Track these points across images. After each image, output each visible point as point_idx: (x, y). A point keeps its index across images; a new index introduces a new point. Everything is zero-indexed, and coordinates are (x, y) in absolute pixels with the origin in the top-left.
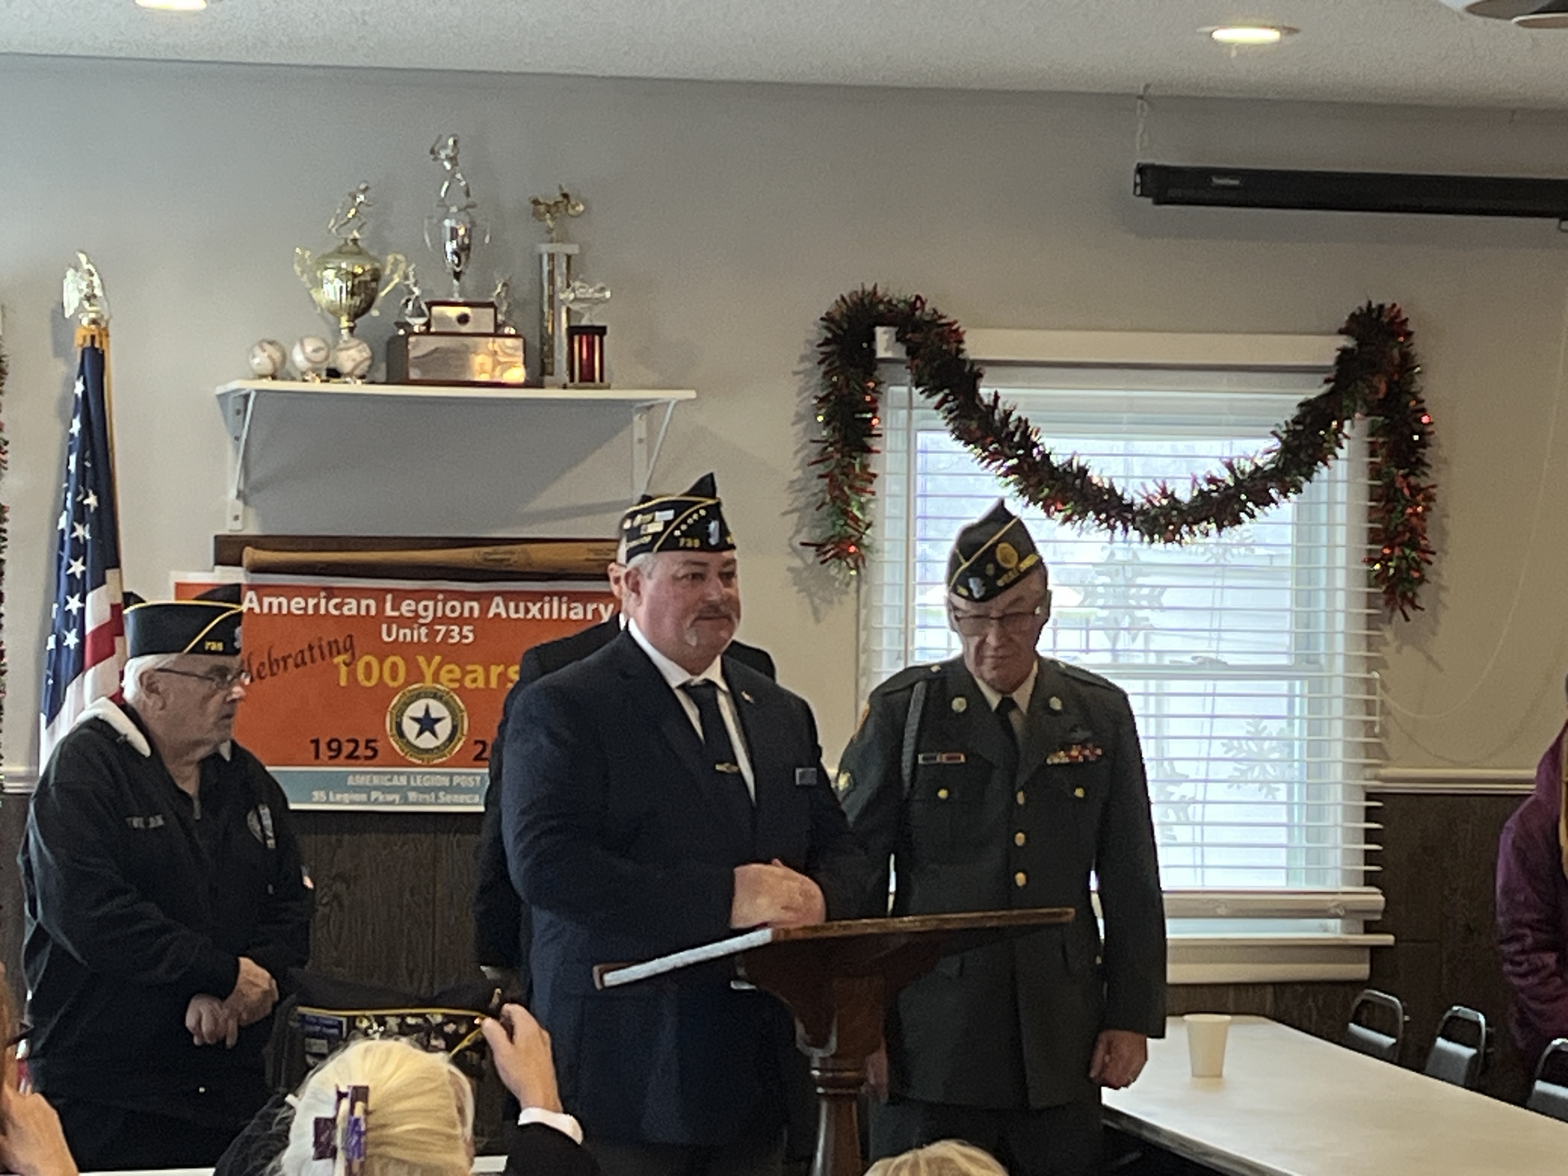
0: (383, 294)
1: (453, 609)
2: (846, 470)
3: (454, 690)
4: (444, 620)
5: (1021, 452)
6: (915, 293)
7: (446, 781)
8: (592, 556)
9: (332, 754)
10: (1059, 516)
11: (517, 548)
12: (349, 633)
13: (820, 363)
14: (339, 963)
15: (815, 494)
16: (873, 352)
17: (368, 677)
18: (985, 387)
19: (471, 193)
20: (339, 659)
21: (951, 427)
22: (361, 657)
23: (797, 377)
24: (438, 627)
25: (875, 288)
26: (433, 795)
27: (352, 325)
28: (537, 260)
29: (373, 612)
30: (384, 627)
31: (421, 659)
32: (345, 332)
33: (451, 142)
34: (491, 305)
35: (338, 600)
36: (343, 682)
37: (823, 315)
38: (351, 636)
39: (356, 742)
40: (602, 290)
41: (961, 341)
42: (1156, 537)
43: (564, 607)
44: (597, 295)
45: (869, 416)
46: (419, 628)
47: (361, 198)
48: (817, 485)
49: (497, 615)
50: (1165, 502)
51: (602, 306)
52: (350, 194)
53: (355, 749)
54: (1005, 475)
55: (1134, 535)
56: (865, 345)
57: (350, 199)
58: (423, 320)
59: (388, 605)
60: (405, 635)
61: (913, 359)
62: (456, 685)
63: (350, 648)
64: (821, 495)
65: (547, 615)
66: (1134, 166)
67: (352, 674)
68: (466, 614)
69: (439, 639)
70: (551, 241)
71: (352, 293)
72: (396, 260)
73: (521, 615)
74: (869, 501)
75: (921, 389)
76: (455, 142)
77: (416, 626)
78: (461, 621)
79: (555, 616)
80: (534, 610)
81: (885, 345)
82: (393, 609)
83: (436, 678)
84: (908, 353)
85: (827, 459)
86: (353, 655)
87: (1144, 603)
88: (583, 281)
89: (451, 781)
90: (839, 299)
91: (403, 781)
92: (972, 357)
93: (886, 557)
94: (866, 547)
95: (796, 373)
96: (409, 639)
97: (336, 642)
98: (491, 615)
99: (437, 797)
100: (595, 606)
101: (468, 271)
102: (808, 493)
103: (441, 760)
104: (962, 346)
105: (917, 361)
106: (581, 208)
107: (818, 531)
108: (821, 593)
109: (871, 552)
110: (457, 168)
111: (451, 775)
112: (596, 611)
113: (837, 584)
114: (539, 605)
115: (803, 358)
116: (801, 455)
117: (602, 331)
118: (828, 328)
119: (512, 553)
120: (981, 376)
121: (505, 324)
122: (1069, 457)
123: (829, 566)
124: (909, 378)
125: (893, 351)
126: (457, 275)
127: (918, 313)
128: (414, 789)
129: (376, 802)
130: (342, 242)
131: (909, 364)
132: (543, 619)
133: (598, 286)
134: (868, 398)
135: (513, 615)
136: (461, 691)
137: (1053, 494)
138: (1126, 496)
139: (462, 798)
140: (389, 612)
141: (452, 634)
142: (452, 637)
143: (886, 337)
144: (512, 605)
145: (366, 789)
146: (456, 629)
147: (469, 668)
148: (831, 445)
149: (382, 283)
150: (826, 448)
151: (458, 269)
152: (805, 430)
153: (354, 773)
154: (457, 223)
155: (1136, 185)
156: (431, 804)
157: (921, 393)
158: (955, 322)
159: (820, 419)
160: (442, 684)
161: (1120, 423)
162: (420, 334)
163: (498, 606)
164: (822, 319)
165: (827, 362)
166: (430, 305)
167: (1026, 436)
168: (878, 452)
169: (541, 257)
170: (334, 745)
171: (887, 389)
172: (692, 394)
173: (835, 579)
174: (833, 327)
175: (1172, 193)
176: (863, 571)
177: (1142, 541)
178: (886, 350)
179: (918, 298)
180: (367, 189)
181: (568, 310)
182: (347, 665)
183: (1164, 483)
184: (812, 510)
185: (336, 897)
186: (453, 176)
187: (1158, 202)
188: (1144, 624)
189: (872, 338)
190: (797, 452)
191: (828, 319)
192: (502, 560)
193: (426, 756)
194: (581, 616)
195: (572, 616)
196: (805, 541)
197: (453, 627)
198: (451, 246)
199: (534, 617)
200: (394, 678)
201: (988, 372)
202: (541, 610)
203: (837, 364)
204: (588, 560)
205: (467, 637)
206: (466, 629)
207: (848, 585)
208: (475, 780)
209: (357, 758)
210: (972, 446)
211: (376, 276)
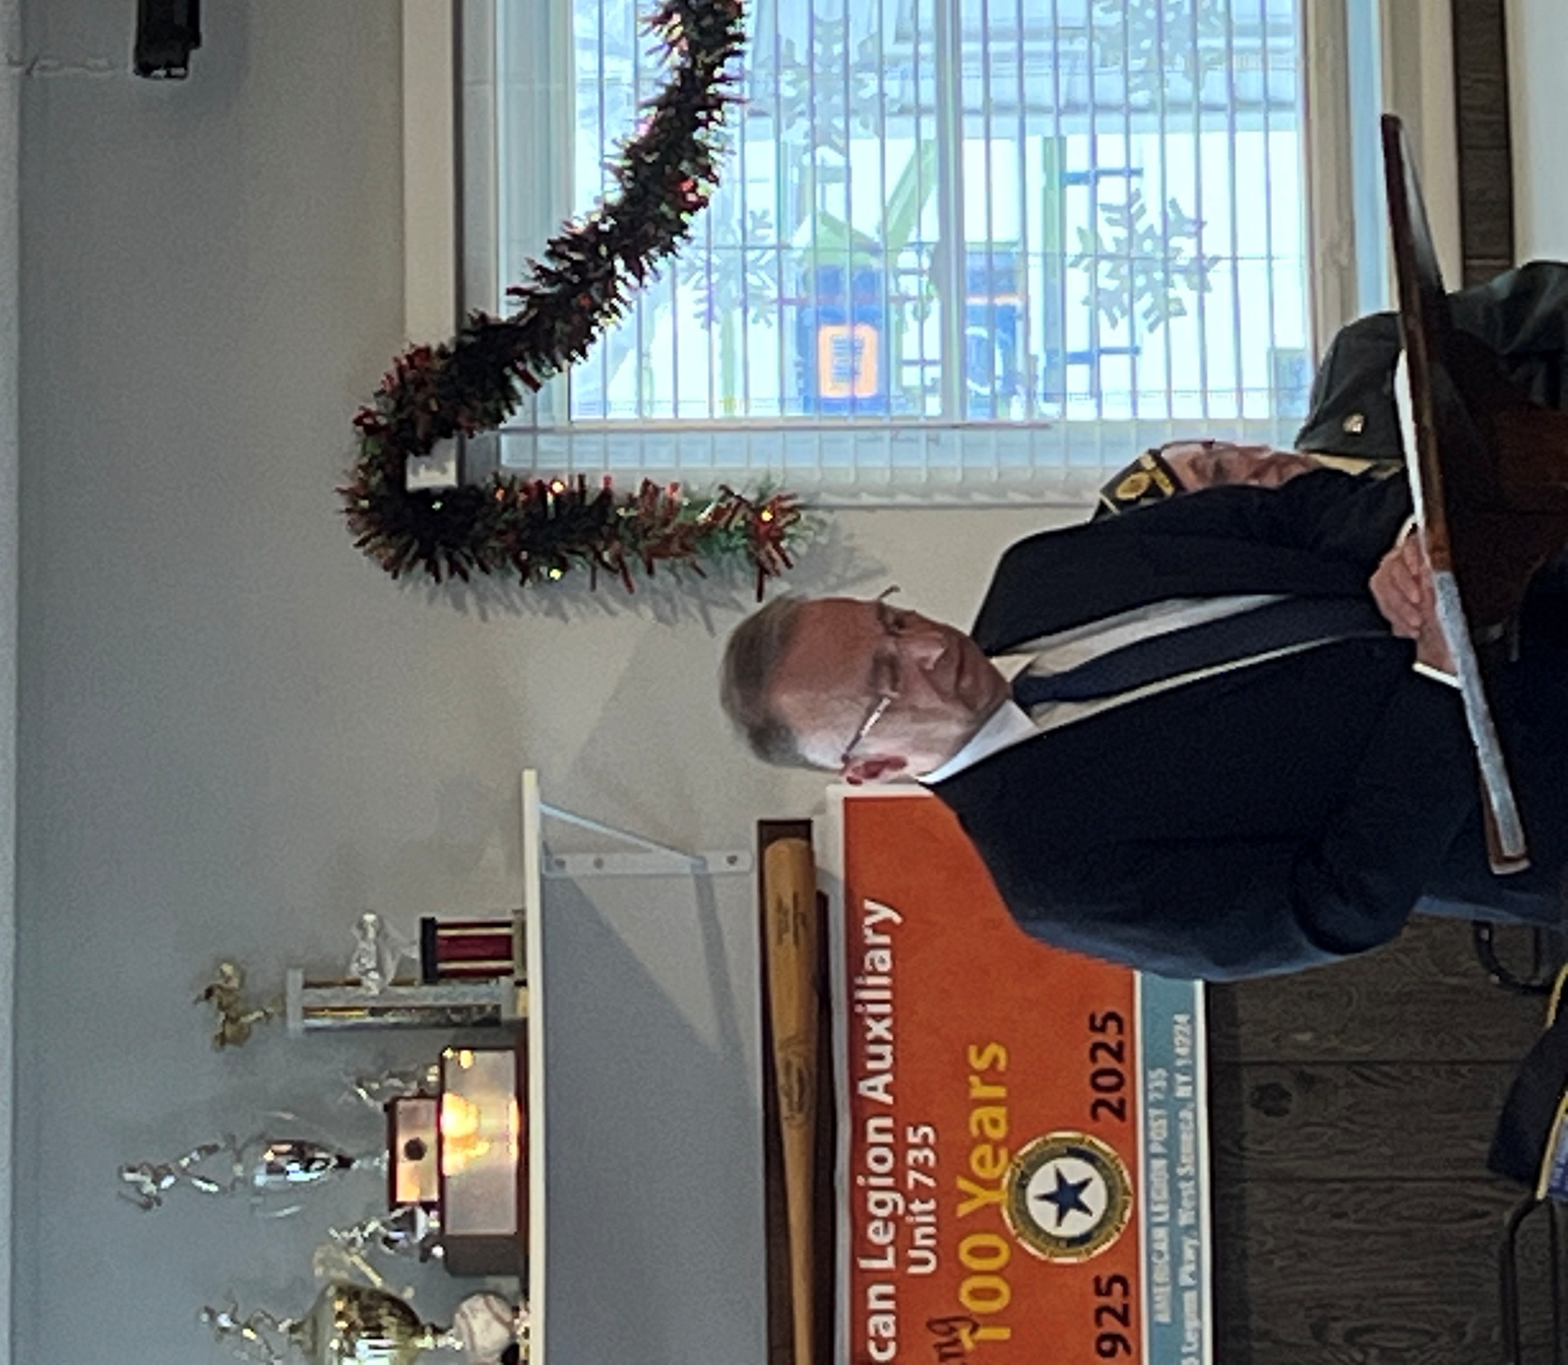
0: (378, 1282)
1: (880, 1160)
2: (639, 530)
3: (1011, 1154)
4: (898, 1173)
5: (603, 251)
6: (350, 425)
7: (1159, 1164)
8: (789, 937)
9: (1120, 1347)
10: (704, 186)
11: (779, 1057)
12: (924, 1326)
13: (465, 577)
14: (1458, 1330)
15: (679, 581)
16: (446, 494)
17: (994, 1294)
18: (498, 311)
19: (208, 1143)
20: (968, 1342)
21: (565, 363)
22: (960, 1305)
23: (491, 615)
24: (911, 1184)
25: (342, 492)
26: (1183, 1185)
27: (428, 1330)
28: (315, 1035)
29: (889, 1289)
30: (914, 1270)
31: (964, 1209)
32: (442, 1341)
33: (129, 1176)
34: (390, 1108)
35: (872, 1347)
36: (1004, 1334)
37: (389, 574)
38: (930, 1325)
39: (1099, 1311)
40: (361, 926)
41: (425, 352)
42: (731, 30)
43: (871, 981)
44: (371, 934)
45: (550, 498)
46: (913, 1214)
47: (224, 1321)
48: (663, 580)
49: (888, 1089)
50: (676, 18)
51: (390, 929)
52: (219, 1339)
53: (1111, 1311)
54: (640, 274)
55: (731, 65)
56: (437, 505)
57: (227, 1337)
58: (421, 1214)
59: (876, 1264)
60: (926, 1237)
61: (458, 427)
62: (1003, 1153)
63: (949, 1325)
64: (680, 570)
65: (886, 1008)
66: (139, 78)
67: (994, 1320)
68: (888, 1138)
69: (930, 1182)
70: (283, 1014)
71: (376, 1331)
72: (322, 1262)
73: (887, 1050)
74: (687, 494)
75: (506, 414)
76: (132, 1170)
77: (910, 1219)
78: (900, 1148)
79: (887, 995)
80: (879, 1029)
81: (436, 474)
82: (883, 1257)
83: (993, 1184)
84: (448, 436)
85: (623, 566)
86: (957, 1319)
87: (838, 49)
88: (348, 963)
89: (1156, 1156)
90: (361, 550)
91: (1160, 1233)
92: (452, 333)
93: (776, 465)
94: (762, 496)
95: (484, 617)
96: (931, 1230)
97: (939, 1346)
98: (888, 1099)
99: (1187, 1178)
100: (868, 932)
101: (338, 1145)
102: (677, 594)
103: (1126, 1174)
104: (435, 347)
105: (462, 420)
106: (228, 969)
107: (739, 575)
108: (838, 570)
109: (770, 487)
110: (171, 1166)
111: (1149, 1156)
112: (877, 929)
113: (823, 540)
114: (870, 1022)
115: (459, 605)
116: (615, 606)
117: (429, 926)
118: (411, 565)
119: (788, 1066)
120: (483, 317)
121: (423, 1082)
122: (610, 176)
123: (796, 555)
124: (487, 433)
125: (447, 460)
126: (344, 1163)
127: (383, 421)
128: (1174, 1215)
129: (1196, 1275)
130: (296, 1347)
131: (464, 432)
132: (893, 1015)
133: (357, 933)
134: (522, 497)
135: (887, 1063)
136: (1012, 1143)
137: (669, 197)
138: (668, 81)
139: (1186, 1138)
140: (888, 1263)
141: (921, 1160)
142: (926, 1158)
143: (422, 471)
144: (872, 1065)
145: (1178, 1291)
146: (912, 1155)
147: (975, 1131)
148: (598, 556)
149: (360, 1283)
150: (605, 565)
151: (334, 1162)
152: (574, 599)
153: (1151, 1312)
154: (261, 1163)
155: (169, 76)
156: (1197, 1187)
157: (512, 412)
158: (396, 360)
159: (556, 574)
160: (1002, 1176)
161: (548, 93)
162: (442, 1219)
163: (873, 1089)
164: (395, 576)
165: (465, 565)
166: (394, 1204)
167: (576, 242)
168: (607, 480)
169: (310, 1030)
170: (1106, 1345)
171: (506, 469)
172: (529, 777)
173: (813, 546)
174: (408, 558)
175: (181, 20)
176: (799, 501)
177: (739, 53)
178: (444, 471)
179: (358, 421)
180: (209, 1311)
181: (396, 983)
182: (975, 1328)
183: (646, 20)
184: (704, 584)
185: (1351, 1336)
186: (184, 1171)
187: (195, 40)
188: (870, 47)
189: (426, 495)
190: (612, 613)
191: (393, 567)
192: (800, 1079)
193: (1120, 1198)
194: (886, 954)
195: (886, 967)
196: (754, 593)
197: (910, 1160)
198: (296, 1174)
199: (888, 1029)
200: (993, 1252)
201: (472, 307)
202: (879, 1017)
203: (467, 551)
204: (796, 942)
205: (925, 1136)
206: (912, 1138)
207: (822, 523)
208: (1157, 1118)
209: (1126, 1307)
210: (594, 330)
211: (351, 1293)
